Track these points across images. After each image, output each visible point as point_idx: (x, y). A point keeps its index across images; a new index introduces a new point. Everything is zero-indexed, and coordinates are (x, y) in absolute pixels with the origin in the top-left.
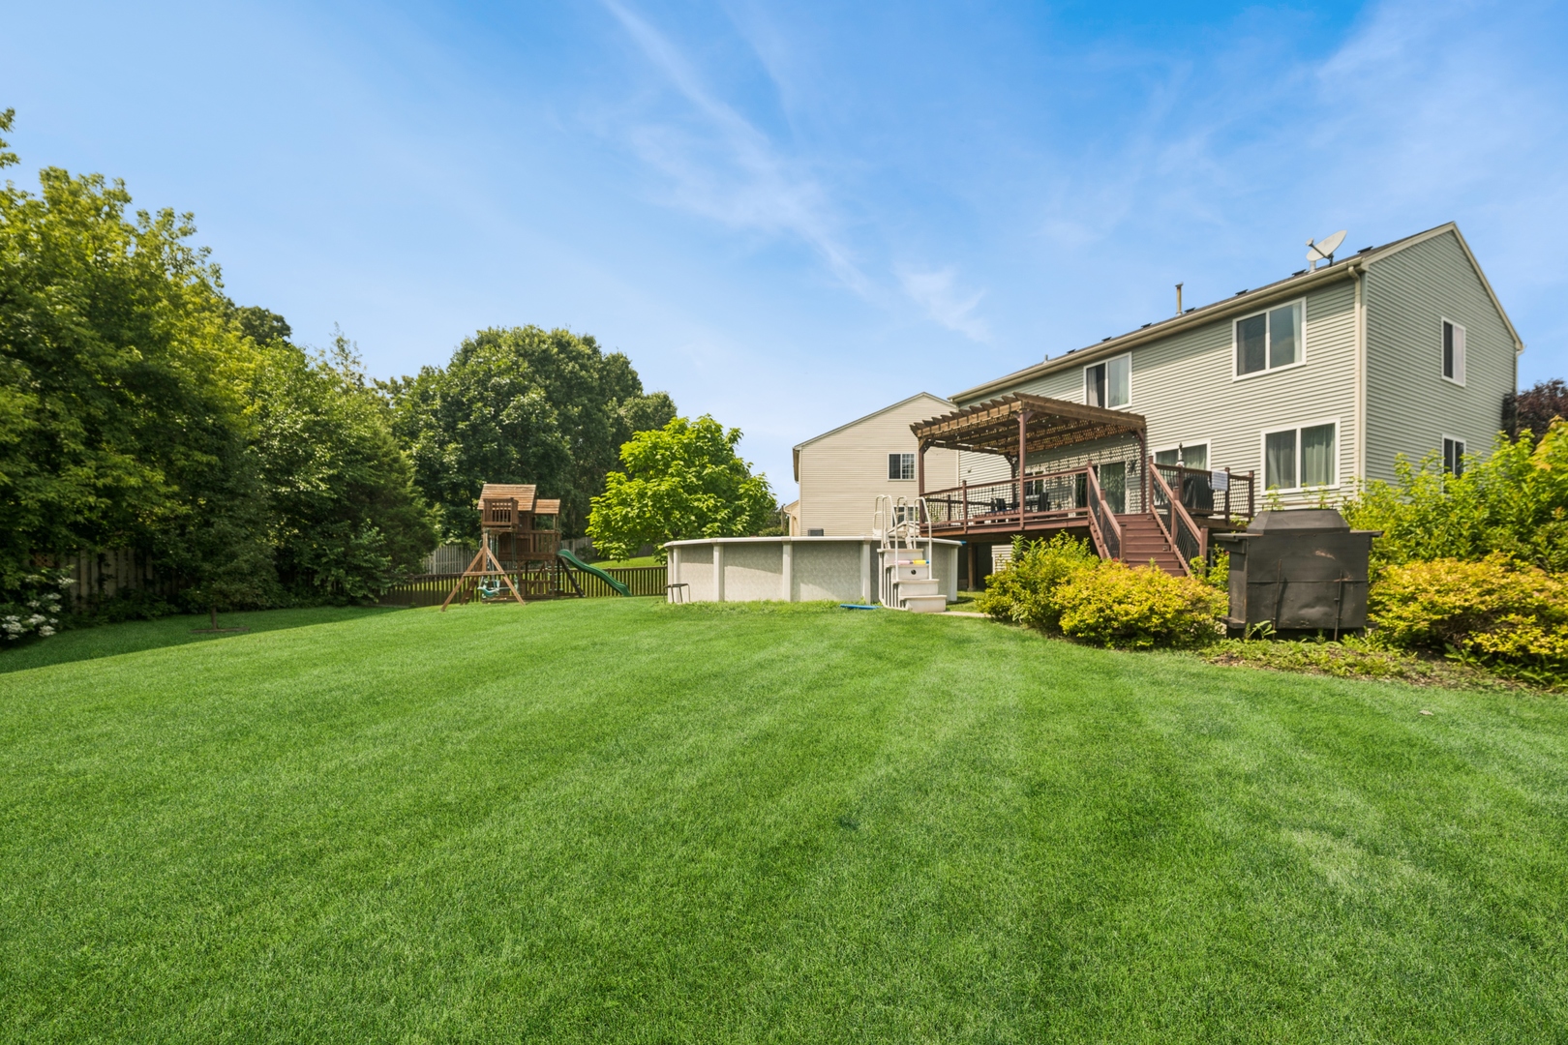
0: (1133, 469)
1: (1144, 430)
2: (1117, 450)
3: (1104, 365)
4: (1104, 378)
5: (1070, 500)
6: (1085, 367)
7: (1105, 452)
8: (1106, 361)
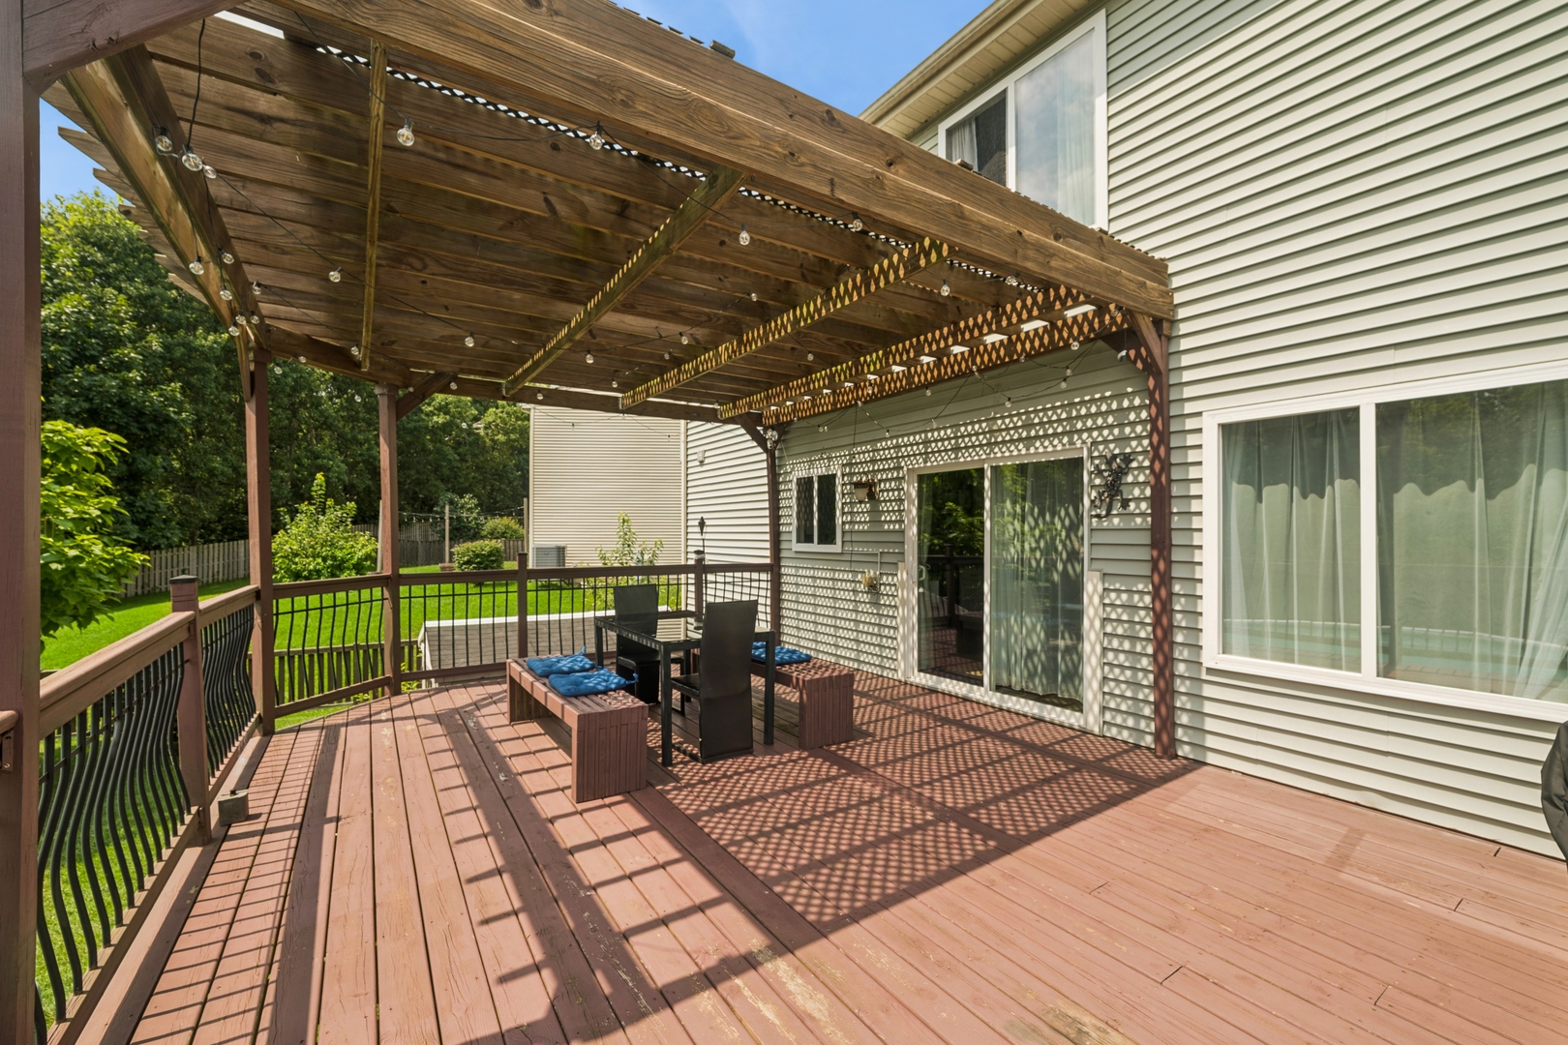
0: (1113, 488)
1: (1163, 324)
2: (1051, 412)
3: (1005, 92)
4: (1002, 147)
5: (902, 575)
6: (943, 127)
7: (1010, 422)
8: (1006, 83)
